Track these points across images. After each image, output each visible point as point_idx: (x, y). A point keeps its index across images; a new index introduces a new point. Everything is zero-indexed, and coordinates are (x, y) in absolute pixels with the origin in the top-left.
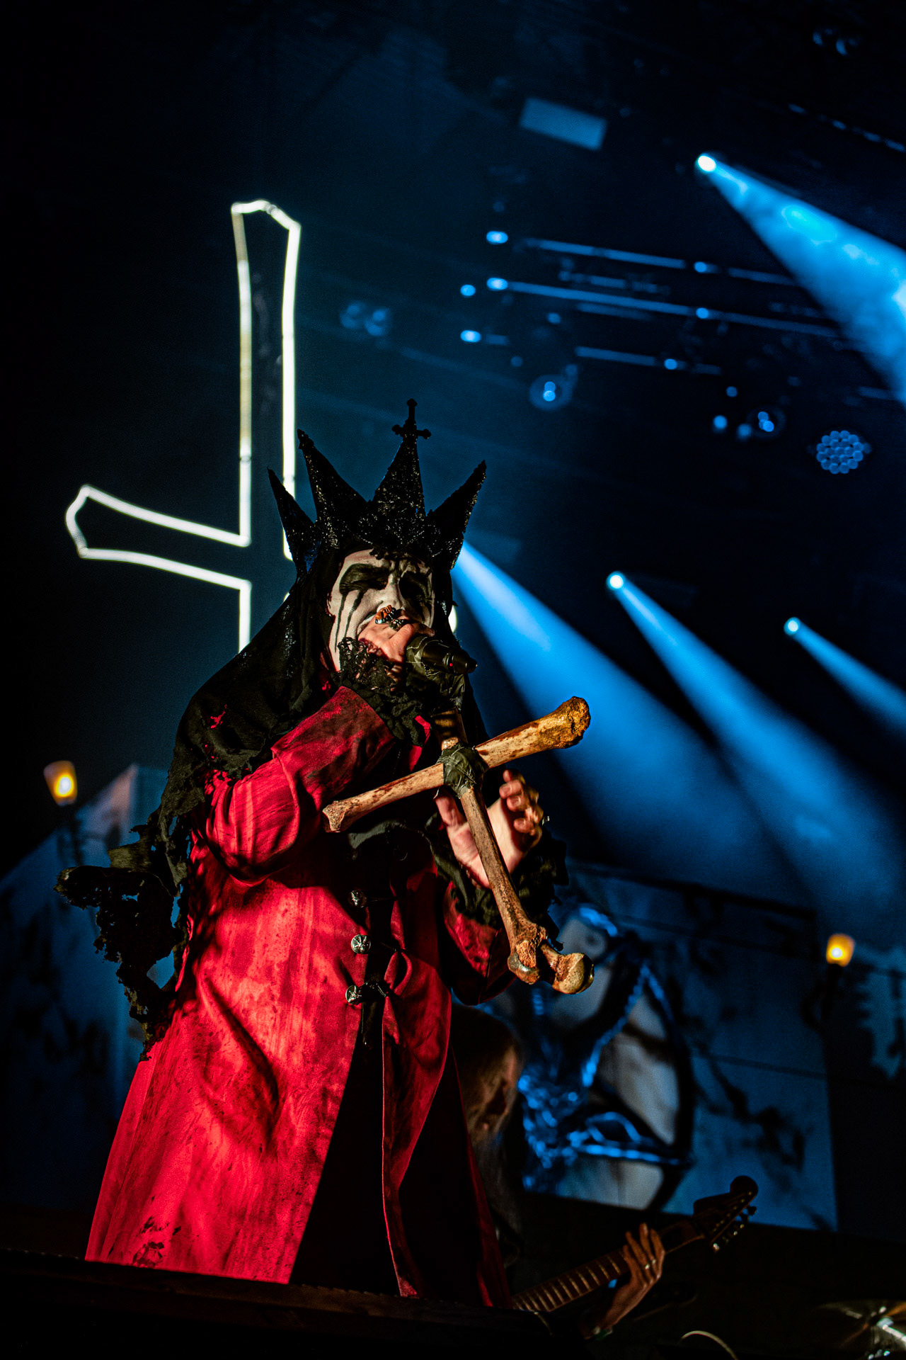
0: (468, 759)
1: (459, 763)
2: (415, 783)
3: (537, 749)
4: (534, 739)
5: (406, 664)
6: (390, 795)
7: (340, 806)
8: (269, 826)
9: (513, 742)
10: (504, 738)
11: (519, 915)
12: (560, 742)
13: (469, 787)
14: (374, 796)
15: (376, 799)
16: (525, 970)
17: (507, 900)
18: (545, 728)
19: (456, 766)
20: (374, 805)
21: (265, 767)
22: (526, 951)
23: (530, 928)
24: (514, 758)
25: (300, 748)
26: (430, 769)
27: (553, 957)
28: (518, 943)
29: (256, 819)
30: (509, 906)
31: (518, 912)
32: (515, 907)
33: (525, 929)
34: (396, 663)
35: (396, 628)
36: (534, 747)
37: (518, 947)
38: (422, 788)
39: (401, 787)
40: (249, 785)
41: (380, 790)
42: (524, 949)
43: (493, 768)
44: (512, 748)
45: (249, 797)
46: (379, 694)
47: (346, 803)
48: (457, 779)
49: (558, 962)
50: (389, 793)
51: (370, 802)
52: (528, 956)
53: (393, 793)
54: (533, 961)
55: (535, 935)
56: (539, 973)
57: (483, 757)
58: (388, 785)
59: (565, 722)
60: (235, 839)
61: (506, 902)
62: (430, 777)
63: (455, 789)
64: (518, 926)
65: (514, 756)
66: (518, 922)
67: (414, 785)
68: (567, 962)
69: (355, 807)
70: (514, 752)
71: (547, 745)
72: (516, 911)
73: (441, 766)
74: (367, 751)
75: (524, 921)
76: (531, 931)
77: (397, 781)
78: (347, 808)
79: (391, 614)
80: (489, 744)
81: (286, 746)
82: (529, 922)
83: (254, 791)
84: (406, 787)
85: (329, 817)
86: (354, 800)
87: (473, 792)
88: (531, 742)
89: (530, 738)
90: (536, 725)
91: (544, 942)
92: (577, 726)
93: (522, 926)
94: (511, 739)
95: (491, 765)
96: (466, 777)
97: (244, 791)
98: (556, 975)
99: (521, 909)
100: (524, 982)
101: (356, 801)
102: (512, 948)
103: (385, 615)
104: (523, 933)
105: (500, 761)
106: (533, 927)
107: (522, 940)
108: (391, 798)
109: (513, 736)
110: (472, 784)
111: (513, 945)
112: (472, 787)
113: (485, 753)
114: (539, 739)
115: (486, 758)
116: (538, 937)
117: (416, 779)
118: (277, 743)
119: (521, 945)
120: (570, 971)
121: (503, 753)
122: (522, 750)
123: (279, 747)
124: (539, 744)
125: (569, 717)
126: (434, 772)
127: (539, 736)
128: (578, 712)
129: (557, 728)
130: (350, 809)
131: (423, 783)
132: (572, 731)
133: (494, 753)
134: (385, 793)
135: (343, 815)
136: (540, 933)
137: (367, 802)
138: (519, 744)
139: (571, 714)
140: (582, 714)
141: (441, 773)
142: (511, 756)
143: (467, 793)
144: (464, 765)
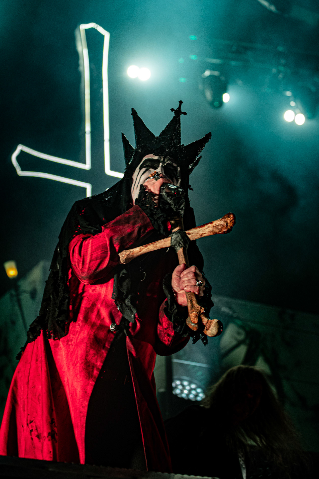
0: (181, 236)
1: (177, 237)
2: (158, 244)
3: (212, 234)
4: (211, 229)
5: (160, 195)
6: (147, 249)
7: (126, 252)
8: (96, 259)
9: (201, 230)
10: (198, 228)
11: (194, 302)
12: (221, 231)
13: (181, 248)
14: (140, 249)
15: (141, 250)
16: (193, 325)
17: (190, 295)
18: (215, 225)
19: (176, 238)
20: (140, 253)
21: (98, 235)
22: (194, 316)
24: (201, 237)
25: (113, 228)
26: (165, 239)
27: (205, 320)
28: (191, 313)
29: (91, 255)
30: (190, 298)
31: (194, 301)
32: (193, 298)
33: (195, 308)
34: (156, 195)
35: (157, 180)
36: (211, 232)
37: (191, 315)
38: (161, 247)
39: (152, 246)
40: (91, 241)
41: (143, 246)
42: (193, 316)
43: (192, 241)
44: (201, 232)
45: (90, 246)
46: (149, 208)
47: (128, 251)
48: (176, 244)
49: (207, 322)
50: (146, 248)
51: (138, 251)
52: (194, 319)
53: (148, 248)
54: (196, 320)
55: (199, 310)
56: (198, 326)
57: (188, 236)
58: (147, 245)
59: (224, 222)
60: (81, 263)
61: (189, 296)
62: (165, 243)
63: (175, 248)
64: (192, 306)
65: (201, 236)
66: (193, 305)
67: (157, 245)
68: (211, 322)
69: (132, 253)
70: (202, 234)
71: (215, 232)
72: (193, 300)
73: (170, 238)
74: (141, 232)
75: (196, 305)
76: (198, 309)
77: (150, 243)
78: (128, 253)
79: (156, 175)
80: (191, 230)
81: (108, 227)
82: (198, 305)
83: (92, 244)
84: (154, 246)
85: (120, 256)
86: (131, 250)
87: (182, 250)
88: (209, 230)
89: (209, 228)
90: (211, 223)
91: (203, 313)
92: (229, 224)
93: (194, 306)
94: (201, 228)
95: (192, 239)
96: (180, 243)
97: (88, 243)
98: (206, 328)
99: (195, 300)
100: (192, 330)
101: (132, 251)
102: (189, 315)
103: (153, 175)
104: (194, 309)
105: (195, 238)
106: (199, 307)
107: (193, 312)
108: (147, 250)
110: (183, 247)
111: (189, 314)
112: (182, 248)
113: (189, 234)
114: (213, 229)
115: (189, 236)
116: (200, 311)
117: (159, 243)
118: (105, 225)
119: (192, 314)
120: (211, 326)
121: (197, 234)
122: (205, 233)
123: (105, 227)
124: (212, 231)
125: (226, 221)
126: (166, 240)
127: (213, 228)
128: (230, 218)
129: (221, 225)
130: (130, 253)
131: (162, 245)
132: (226, 226)
133: (193, 234)
134: (145, 248)
135: (126, 256)
136: (201, 310)
137: (137, 251)
138: (204, 231)
139: (226, 219)
140: (231, 219)
141: (170, 241)
142: (200, 236)
143: (180, 251)
144: (180, 238)
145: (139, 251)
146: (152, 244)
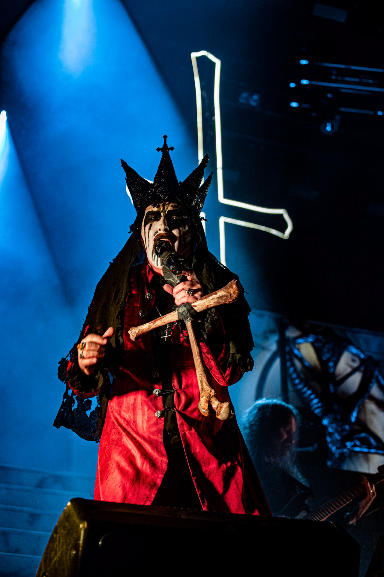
3: (217, 304)
9: (206, 301)
11: (204, 384)
13: (189, 321)
15: (150, 327)
17: (201, 375)
18: (220, 295)
20: (149, 329)
23: (207, 390)
31: (204, 382)
33: (205, 391)
36: (216, 303)
41: (151, 323)
44: (207, 304)
48: (184, 318)
53: (157, 324)
55: (209, 394)
58: (154, 321)
59: (227, 293)
62: (173, 317)
69: (141, 331)
73: (176, 312)
75: (206, 387)
76: (208, 392)
78: (137, 331)
88: (215, 301)
89: (214, 299)
92: (233, 295)
93: (204, 389)
94: (206, 300)
96: (187, 317)
104: (204, 393)
109: (206, 299)
113: (195, 306)
115: (195, 308)
120: (223, 411)
121: (203, 306)
122: (211, 305)
124: (218, 302)
125: (229, 292)
126: (173, 315)
127: (218, 299)
128: (232, 289)
129: (225, 296)
130: (139, 331)
131: (169, 320)
132: (231, 297)
133: (199, 306)
134: (153, 324)
135: (136, 335)
136: (211, 393)
137: (146, 328)
138: (210, 302)
139: (229, 290)
140: (234, 290)
141: (177, 316)
142: (206, 307)
143: (188, 324)
144: (186, 312)
145: (148, 328)
146: (160, 320)
